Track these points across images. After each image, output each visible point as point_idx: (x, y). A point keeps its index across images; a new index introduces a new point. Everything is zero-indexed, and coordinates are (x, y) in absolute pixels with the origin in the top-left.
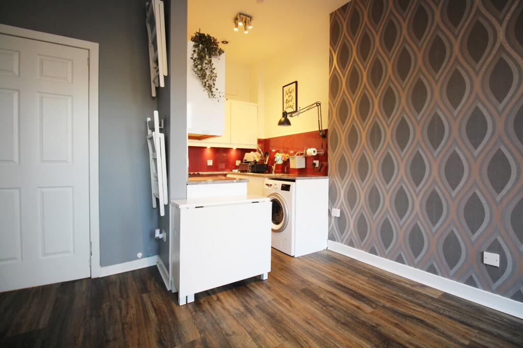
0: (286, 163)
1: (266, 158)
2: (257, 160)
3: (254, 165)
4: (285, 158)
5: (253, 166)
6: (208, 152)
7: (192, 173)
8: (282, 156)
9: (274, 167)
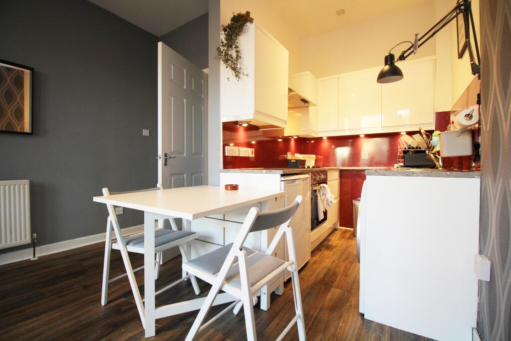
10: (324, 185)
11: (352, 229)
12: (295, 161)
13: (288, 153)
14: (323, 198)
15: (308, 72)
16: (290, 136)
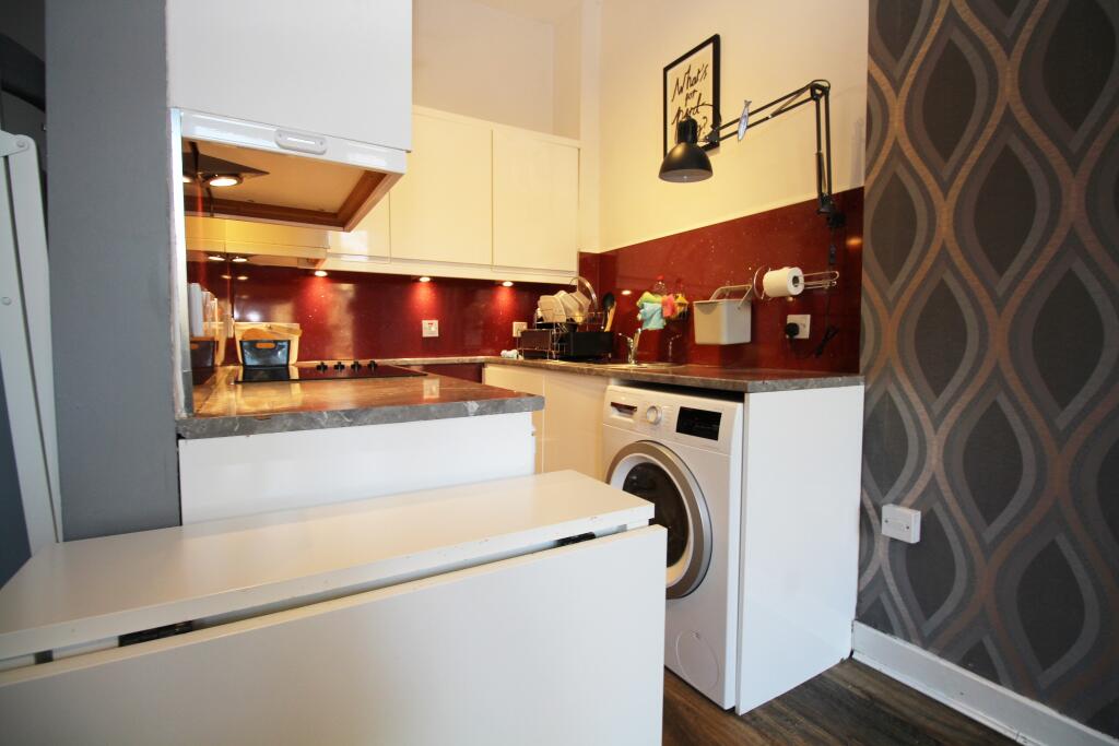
0: (681, 325)
1: (607, 311)
2: (579, 319)
3: (567, 335)
4: (673, 311)
5: (562, 339)
6: (424, 296)
7: (364, 362)
8: (664, 304)
9: (634, 343)
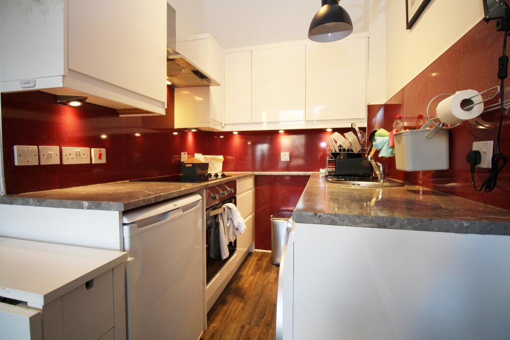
10: (231, 205)
11: (270, 252)
12: (191, 165)
13: (182, 153)
14: (227, 225)
15: (207, 35)
16: (186, 129)
